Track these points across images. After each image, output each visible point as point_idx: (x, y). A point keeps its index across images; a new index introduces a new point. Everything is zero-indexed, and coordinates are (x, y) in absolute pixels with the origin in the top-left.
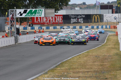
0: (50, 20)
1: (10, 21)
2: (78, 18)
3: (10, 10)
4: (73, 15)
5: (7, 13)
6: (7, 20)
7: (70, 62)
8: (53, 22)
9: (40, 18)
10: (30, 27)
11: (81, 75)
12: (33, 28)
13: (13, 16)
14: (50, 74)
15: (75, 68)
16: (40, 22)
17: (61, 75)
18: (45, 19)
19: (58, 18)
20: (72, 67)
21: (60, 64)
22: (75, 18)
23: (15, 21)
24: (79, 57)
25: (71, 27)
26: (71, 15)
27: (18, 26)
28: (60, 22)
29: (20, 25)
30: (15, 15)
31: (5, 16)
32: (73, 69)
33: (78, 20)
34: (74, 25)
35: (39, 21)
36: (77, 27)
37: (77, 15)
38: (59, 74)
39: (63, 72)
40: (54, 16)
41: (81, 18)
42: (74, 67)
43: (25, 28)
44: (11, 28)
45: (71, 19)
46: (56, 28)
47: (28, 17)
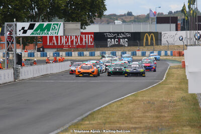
0: (72, 42)
1: (6, 43)
2: (119, 39)
3: (6, 23)
4: (110, 33)
7: (105, 112)
8: (77, 44)
9: (57, 37)
10: (39, 53)
12: (44, 55)
13: (11, 33)
15: (113, 122)
16: (56, 44)
18: (64, 40)
19: (85, 39)
20: (108, 121)
21: (90, 114)
22: (114, 38)
23: (14, 42)
24: (120, 103)
25: (108, 53)
26: (108, 33)
27: (19, 51)
28: (90, 44)
29: (24, 48)
30: (14, 33)
32: (110, 123)
33: (119, 41)
34: (112, 49)
35: (54, 43)
36: (117, 53)
37: (118, 33)
40: (79, 34)
41: (124, 38)
42: (112, 120)
43: (31, 55)
44: (8, 54)
45: (108, 40)
46: (83, 55)
47: (37, 35)
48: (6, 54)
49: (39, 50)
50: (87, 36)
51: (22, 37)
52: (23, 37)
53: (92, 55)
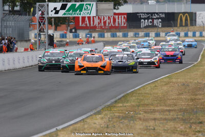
0: (105, 23)
1: (37, 23)
2: (153, 19)
3: (38, 4)
4: (144, 13)
5: (32, 9)
6: (32, 21)
7: (139, 94)
8: (110, 25)
9: (89, 18)
10: (71, 34)
11: (157, 115)
12: (76, 36)
13: (43, 14)
14: (106, 115)
15: (147, 105)
16: (88, 25)
17: (124, 116)
18: (97, 21)
19: (118, 19)
20: (142, 103)
21: (123, 97)
22: (148, 18)
23: (46, 23)
24: (154, 85)
25: (141, 34)
26: (142, 13)
27: (51, 32)
28: (123, 25)
29: (56, 29)
30: (45, 13)
31: (29, 15)
32: (144, 105)
33: (152, 22)
34: (145, 30)
35: (86, 24)
36: (150, 35)
37: (152, 14)
38: (121, 114)
39: (127, 111)
40: (112, 14)
41: (158, 19)
42: (146, 102)
43: (63, 36)
44: (40, 35)
45: (142, 20)
46: (116, 36)
47: (69, 16)
48: (37, 35)
49: (71, 31)
50: (120, 16)
51: (54, 17)
53: (125, 36)
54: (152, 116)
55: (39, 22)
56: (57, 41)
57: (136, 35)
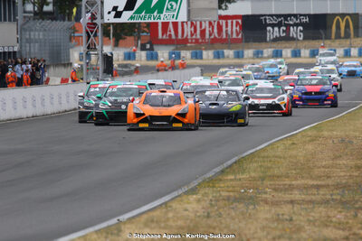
0: (203, 32)
1: (84, 35)
2: (288, 26)
3: (84, 0)
4: (272, 15)
5: (75, 10)
6: (75, 31)
7: (263, 157)
8: (212, 37)
9: (175, 24)
10: (144, 54)
11: (296, 195)
12: (153, 57)
13: (93, 17)
14: (206, 194)
15: (278, 177)
16: (173, 37)
17: (238, 196)
18: (188, 29)
19: (227, 26)
20: (269, 174)
21: (235, 162)
22: (279, 25)
23: (100, 34)
24: (291, 142)
25: (268, 52)
26: (269, 15)
27: (107, 50)
28: (234, 36)
29: (116, 45)
30: (98, 16)
31: (69, 20)
32: (272, 177)
33: (287, 31)
34: (275, 45)
35: (170, 35)
36: (284, 53)
37: (286, 16)
38: (232, 194)
39: (243, 188)
40: (216, 18)
41: (296, 25)
42: (276, 172)
43: (130, 56)
44: (88, 55)
45: (269, 28)
46: (223, 57)
47: (140, 21)
48: (84, 55)
49: (143, 48)
50: (229, 21)
51: (113, 24)
52: (115, 25)
53: (239, 55)
54: (287, 197)
55: (87, 32)
56: (119, 66)
57: (258, 55)
